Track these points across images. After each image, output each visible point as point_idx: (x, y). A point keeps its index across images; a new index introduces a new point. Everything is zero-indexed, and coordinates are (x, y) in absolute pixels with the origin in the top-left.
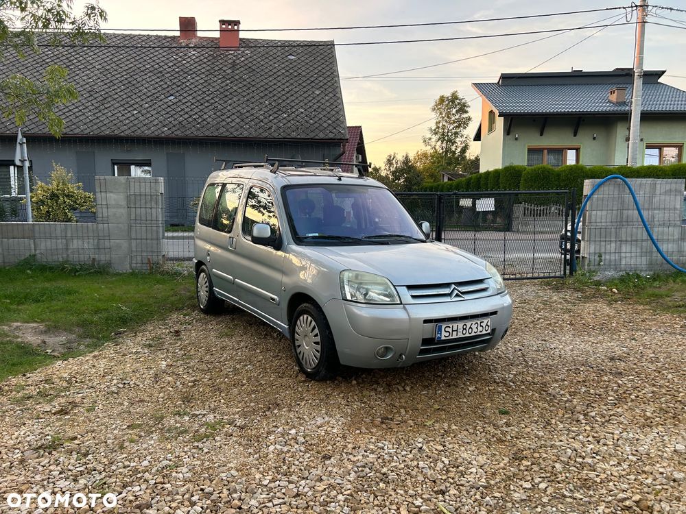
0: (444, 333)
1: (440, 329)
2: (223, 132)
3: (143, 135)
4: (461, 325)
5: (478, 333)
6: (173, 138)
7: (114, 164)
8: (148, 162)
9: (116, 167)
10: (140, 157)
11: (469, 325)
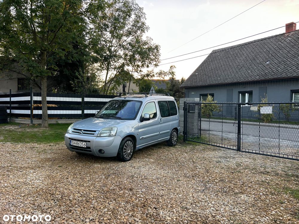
0: (72, 143)
1: (71, 141)
2: (284, 75)
3: (248, 81)
4: (76, 142)
5: (81, 146)
6: (260, 81)
7: (240, 93)
8: (252, 92)
9: (240, 94)
10: (248, 90)
11: (78, 142)
